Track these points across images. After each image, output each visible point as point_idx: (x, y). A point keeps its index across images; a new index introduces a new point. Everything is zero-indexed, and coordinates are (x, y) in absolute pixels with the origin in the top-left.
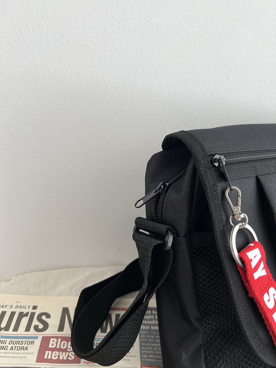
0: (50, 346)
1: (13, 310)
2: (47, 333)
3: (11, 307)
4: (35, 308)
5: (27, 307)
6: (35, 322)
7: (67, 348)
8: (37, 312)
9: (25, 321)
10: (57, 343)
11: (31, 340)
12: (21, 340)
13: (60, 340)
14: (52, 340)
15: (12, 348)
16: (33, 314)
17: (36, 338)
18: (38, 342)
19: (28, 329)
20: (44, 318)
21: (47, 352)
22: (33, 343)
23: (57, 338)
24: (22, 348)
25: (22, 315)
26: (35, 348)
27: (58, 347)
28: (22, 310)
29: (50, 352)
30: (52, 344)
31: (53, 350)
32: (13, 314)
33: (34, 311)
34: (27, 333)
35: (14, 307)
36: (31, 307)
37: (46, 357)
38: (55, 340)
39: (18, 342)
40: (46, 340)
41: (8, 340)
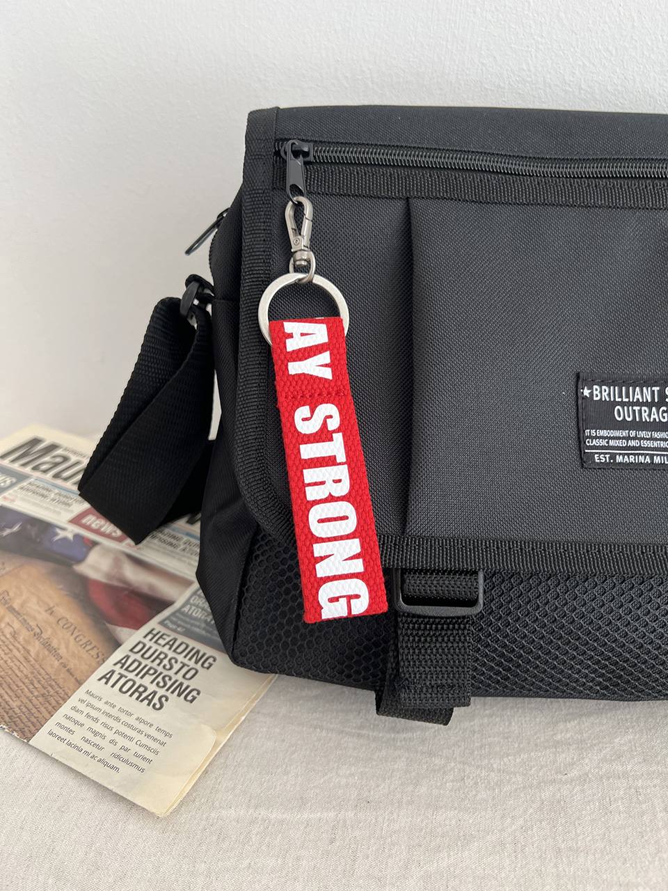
21: (89, 517)
26: (80, 508)
29: (94, 518)
41: (57, 491)
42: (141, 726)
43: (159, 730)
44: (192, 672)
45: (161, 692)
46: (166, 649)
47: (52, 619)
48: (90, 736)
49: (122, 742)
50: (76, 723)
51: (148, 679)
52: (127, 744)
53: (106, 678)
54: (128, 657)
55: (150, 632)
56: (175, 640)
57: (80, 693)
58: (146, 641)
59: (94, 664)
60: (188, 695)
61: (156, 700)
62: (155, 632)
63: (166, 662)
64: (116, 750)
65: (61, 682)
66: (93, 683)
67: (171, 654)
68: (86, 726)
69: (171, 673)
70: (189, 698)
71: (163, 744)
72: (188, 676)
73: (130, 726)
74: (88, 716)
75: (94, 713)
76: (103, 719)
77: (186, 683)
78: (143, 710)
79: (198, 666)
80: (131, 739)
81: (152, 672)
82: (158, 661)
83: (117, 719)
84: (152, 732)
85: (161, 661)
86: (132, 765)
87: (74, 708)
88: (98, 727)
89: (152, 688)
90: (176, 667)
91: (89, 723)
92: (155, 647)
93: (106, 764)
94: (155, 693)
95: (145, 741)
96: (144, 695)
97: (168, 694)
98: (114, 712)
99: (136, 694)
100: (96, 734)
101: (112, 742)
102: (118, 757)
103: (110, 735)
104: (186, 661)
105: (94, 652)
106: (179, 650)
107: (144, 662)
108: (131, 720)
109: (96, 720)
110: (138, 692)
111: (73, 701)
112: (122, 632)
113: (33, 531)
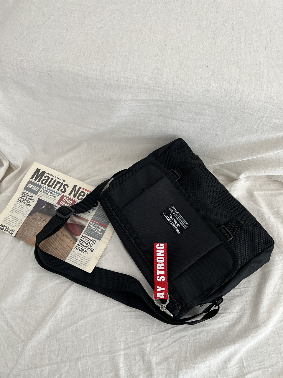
0: (63, 200)
1: (56, 179)
2: (64, 194)
3: (56, 177)
4: (64, 181)
5: (61, 179)
6: (62, 188)
7: (69, 203)
8: (64, 183)
9: (59, 185)
10: (66, 199)
11: (58, 195)
12: (55, 193)
13: (68, 199)
14: (65, 197)
15: (50, 195)
16: (63, 183)
17: (60, 194)
18: (60, 196)
19: (58, 190)
20: (66, 186)
21: (61, 202)
22: (58, 196)
23: (67, 197)
24: (54, 197)
25: (58, 182)
26: (58, 198)
27: (66, 201)
28: (59, 180)
29: (62, 202)
30: (64, 199)
31: (64, 202)
32: (55, 180)
33: (63, 182)
34: (58, 191)
35: (57, 177)
36: (63, 180)
37: (60, 203)
38: (66, 198)
39: (53, 194)
40: (63, 197)
41: (50, 191)
42: (84, 257)
43: (87, 258)
44: (92, 244)
45: (87, 250)
46: (86, 240)
47: (62, 235)
48: (75, 260)
49: (81, 260)
50: (73, 257)
51: (84, 247)
52: (82, 261)
53: (76, 248)
54: (79, 243)
55: (82, 236)
56: (87, 237)
57: (72, 252)
58: (82, 238)
59: (73, 245)
60: (92, 250)
61: (86, 252)
62: (83, 236)
63: (86, 243)
64: (80, 262)
65: (68, 249)
66: (74, 249)
67: (87, 241)
68: (74, 258)
69: (88, 245)
70: (92, 251)
71: (89, 260)
72: (91, 246)
73: (82, 258)
74: (74, 256)
75: (76, 255)
76: (77, 256)
77: (91, 247)
78: (84, 254)
79: (93, 243)
80: (83, 260)
81: (84, 246)
82: (85, 243)
83: (80, 256)
84: (86, 258)
85: (85, 242)
86: (84, 264)
87: (71, 255)
88: (77, 258)
89: (85, 249)
90: (89, 244)
91: (75, 257)
92: (84, 240)
93: (79, 265)
94: (86, 250)
95: (85, 260)
96: (84, 251)
97: (88, 250)
98: (79, 255)
99: (82, 251)
100: (76, 259)
101: (80, 260)
102: (81, 263)
103: (79, 259)
104: (90, 242)
105: (72, 242)
106: (88, 240)
107: (83, 244)
108: (82, 256)
109: (76, 257)
110: (82, 250)
111: (71, 253)
112: (77, 237)
113: (50, 207)
